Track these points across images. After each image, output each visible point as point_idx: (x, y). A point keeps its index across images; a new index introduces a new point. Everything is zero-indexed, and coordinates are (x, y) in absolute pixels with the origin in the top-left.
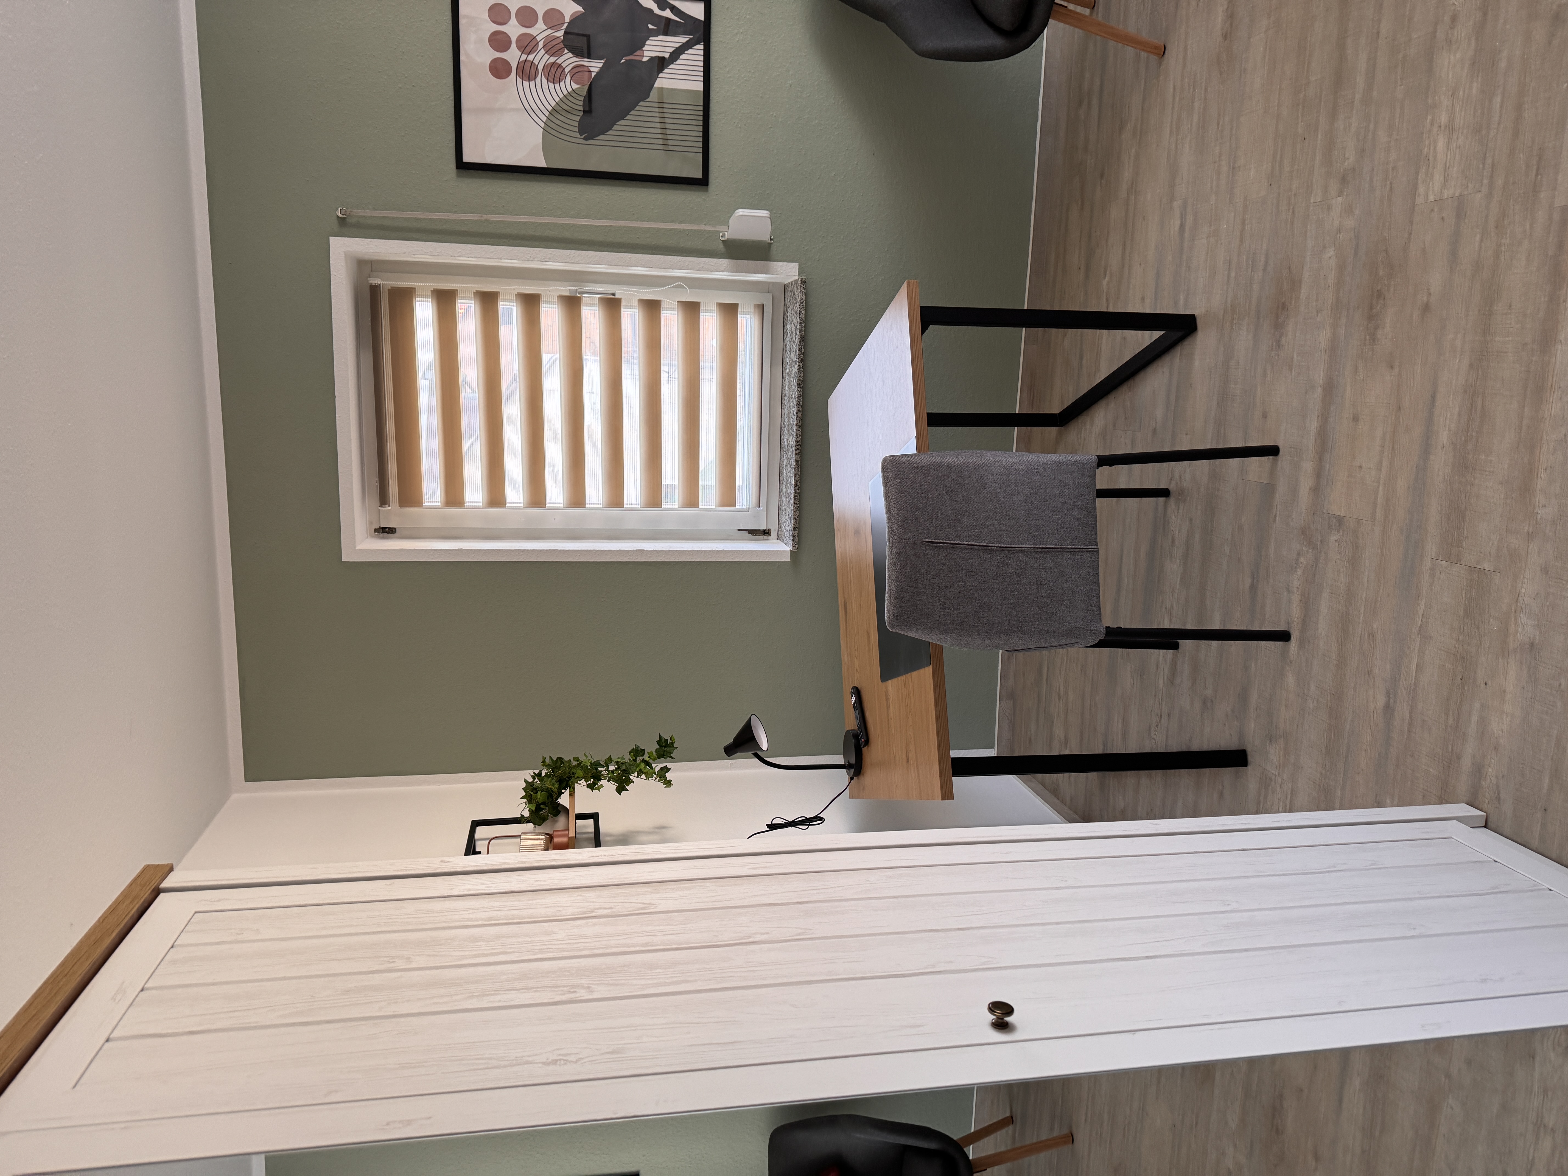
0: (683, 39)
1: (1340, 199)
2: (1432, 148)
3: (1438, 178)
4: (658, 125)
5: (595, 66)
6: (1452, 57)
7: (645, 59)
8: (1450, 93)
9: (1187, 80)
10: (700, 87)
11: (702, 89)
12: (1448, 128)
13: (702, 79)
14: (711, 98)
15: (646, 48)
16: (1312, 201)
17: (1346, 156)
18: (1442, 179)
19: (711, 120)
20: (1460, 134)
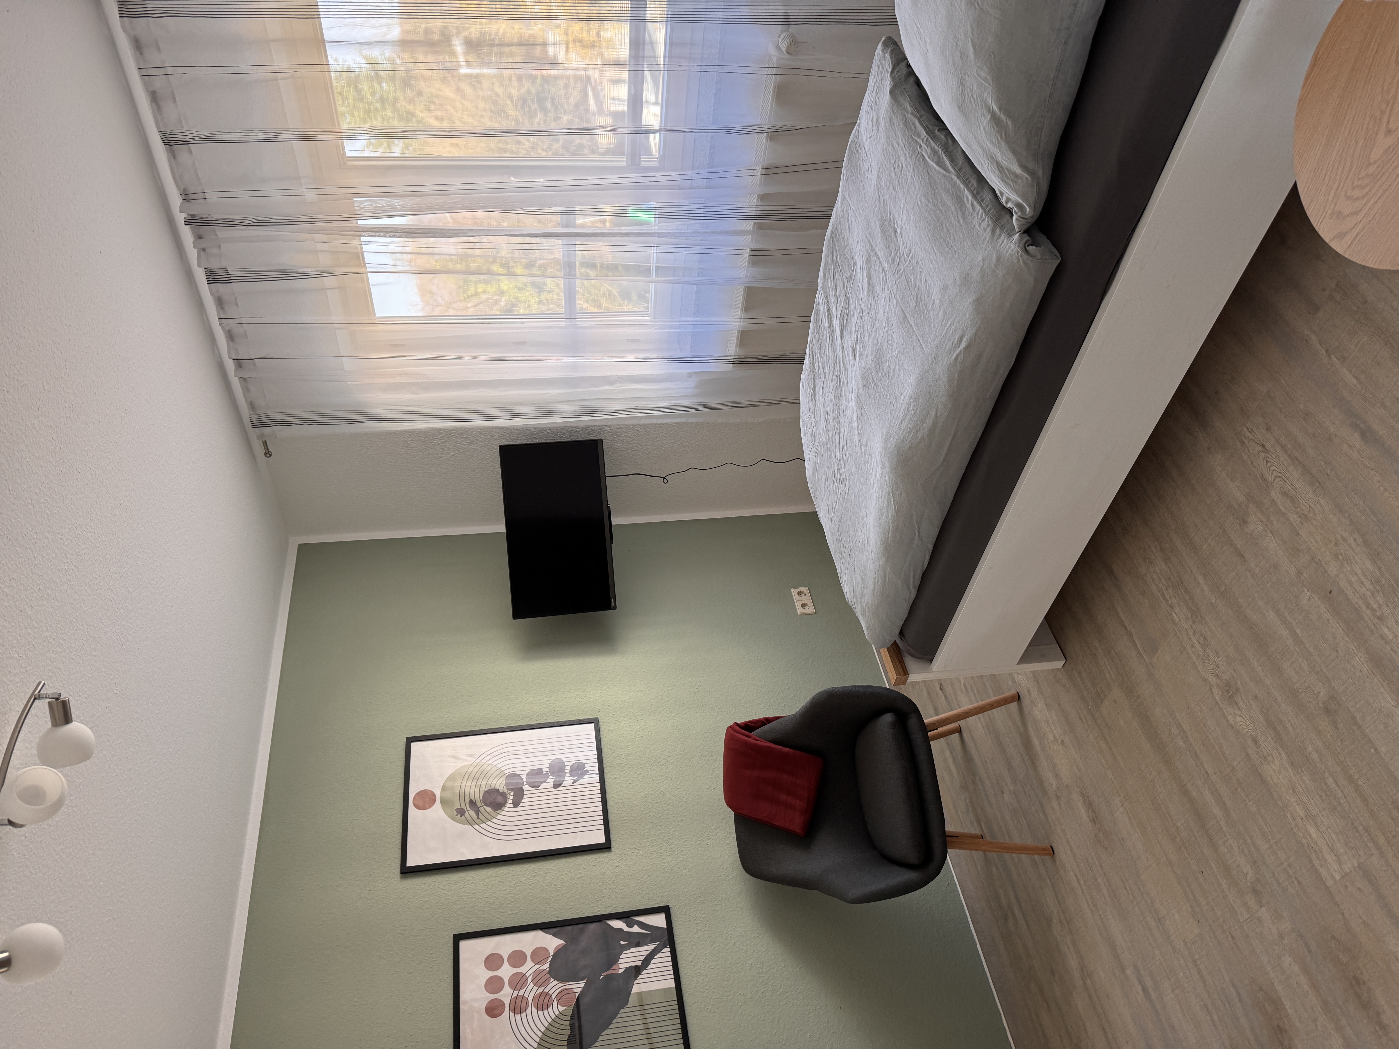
0: (651, 947)
1: (1263, 909)
2: (1308, 837)
3: (1330, 858)
4: (641, 1027)
5: (578, 987)
6: (1273, 766)
7: (621, 971)
8: (1291, 792)
9: (1082, 865)
10: (672, 984)
11: (674, 986)
12: (1309, 817)
13: (672, 976)
14: (683, 992)
15: (621, 961)
16: (1241, 920)
17: (1245, 872)
18: (1334, 858)
19: (686, 1012)
20: (1322, 818)
